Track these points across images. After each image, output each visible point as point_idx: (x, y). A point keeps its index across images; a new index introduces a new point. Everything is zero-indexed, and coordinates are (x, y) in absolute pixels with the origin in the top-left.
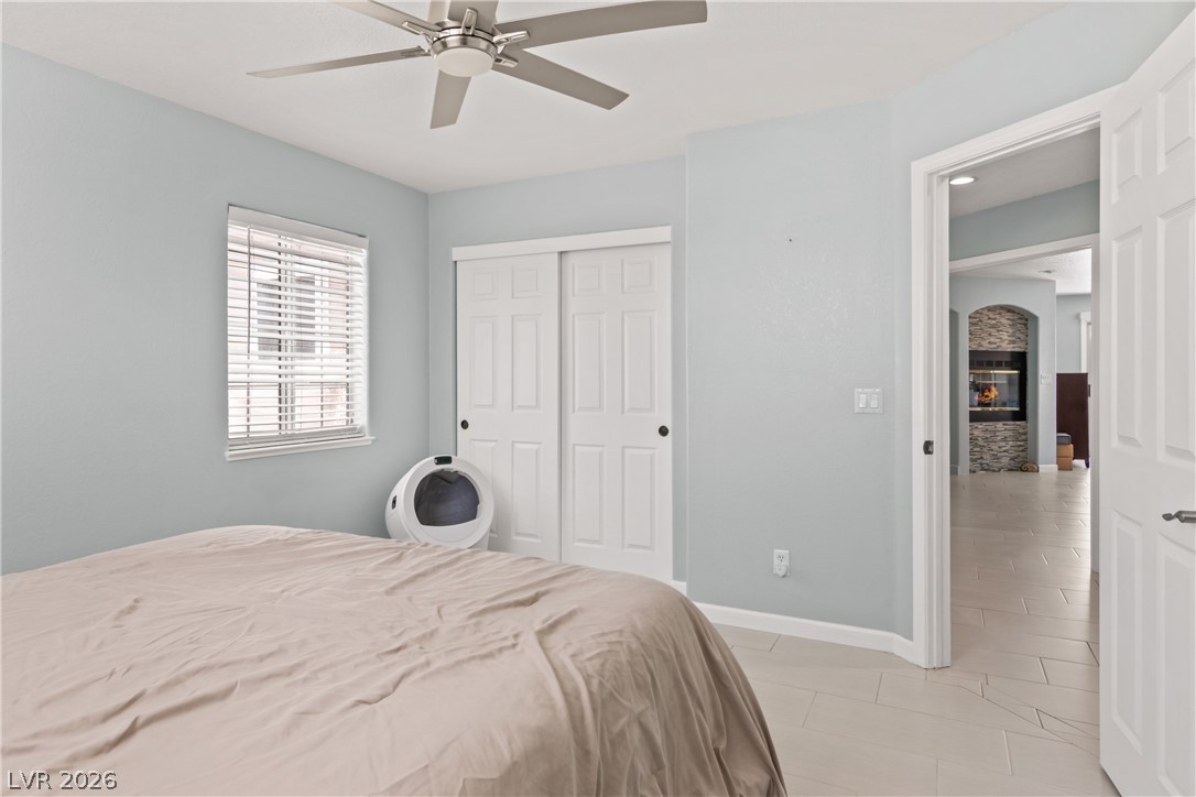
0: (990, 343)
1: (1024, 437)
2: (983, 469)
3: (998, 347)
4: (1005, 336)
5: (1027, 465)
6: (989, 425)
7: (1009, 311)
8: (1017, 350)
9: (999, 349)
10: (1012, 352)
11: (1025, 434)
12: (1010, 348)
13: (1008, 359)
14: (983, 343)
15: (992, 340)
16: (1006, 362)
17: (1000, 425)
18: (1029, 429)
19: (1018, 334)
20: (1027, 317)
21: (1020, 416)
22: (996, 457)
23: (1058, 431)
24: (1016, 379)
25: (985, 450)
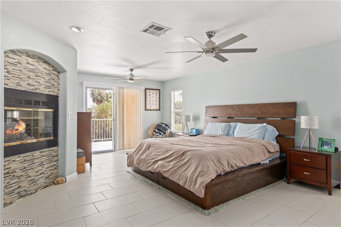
0: (28, 84)
1: (56, 158)
2: (21, 197)
3: (36, 89)
4: (42, 81)
5: (59, 179)
6: (28, 156)
7: (45, 62)
8: (52, 93)
9: (38, 91)
10: (48, 95)
11: (57, 156)
12: (46, 92)
13: (44, 99)
14: (22, 83)
15: (31, 82)
16: (43, 102)
17: (37, 153)
18: (60, 152)
19: (52, 82)
20: (59, 70)
21: (54, 143)
22: (34, 181)
23: (78, 148)
24: (51, 115)
25: (23, 179)
